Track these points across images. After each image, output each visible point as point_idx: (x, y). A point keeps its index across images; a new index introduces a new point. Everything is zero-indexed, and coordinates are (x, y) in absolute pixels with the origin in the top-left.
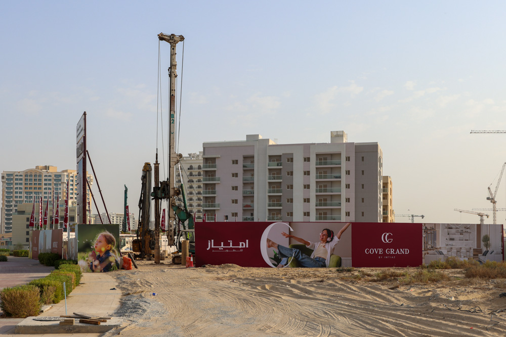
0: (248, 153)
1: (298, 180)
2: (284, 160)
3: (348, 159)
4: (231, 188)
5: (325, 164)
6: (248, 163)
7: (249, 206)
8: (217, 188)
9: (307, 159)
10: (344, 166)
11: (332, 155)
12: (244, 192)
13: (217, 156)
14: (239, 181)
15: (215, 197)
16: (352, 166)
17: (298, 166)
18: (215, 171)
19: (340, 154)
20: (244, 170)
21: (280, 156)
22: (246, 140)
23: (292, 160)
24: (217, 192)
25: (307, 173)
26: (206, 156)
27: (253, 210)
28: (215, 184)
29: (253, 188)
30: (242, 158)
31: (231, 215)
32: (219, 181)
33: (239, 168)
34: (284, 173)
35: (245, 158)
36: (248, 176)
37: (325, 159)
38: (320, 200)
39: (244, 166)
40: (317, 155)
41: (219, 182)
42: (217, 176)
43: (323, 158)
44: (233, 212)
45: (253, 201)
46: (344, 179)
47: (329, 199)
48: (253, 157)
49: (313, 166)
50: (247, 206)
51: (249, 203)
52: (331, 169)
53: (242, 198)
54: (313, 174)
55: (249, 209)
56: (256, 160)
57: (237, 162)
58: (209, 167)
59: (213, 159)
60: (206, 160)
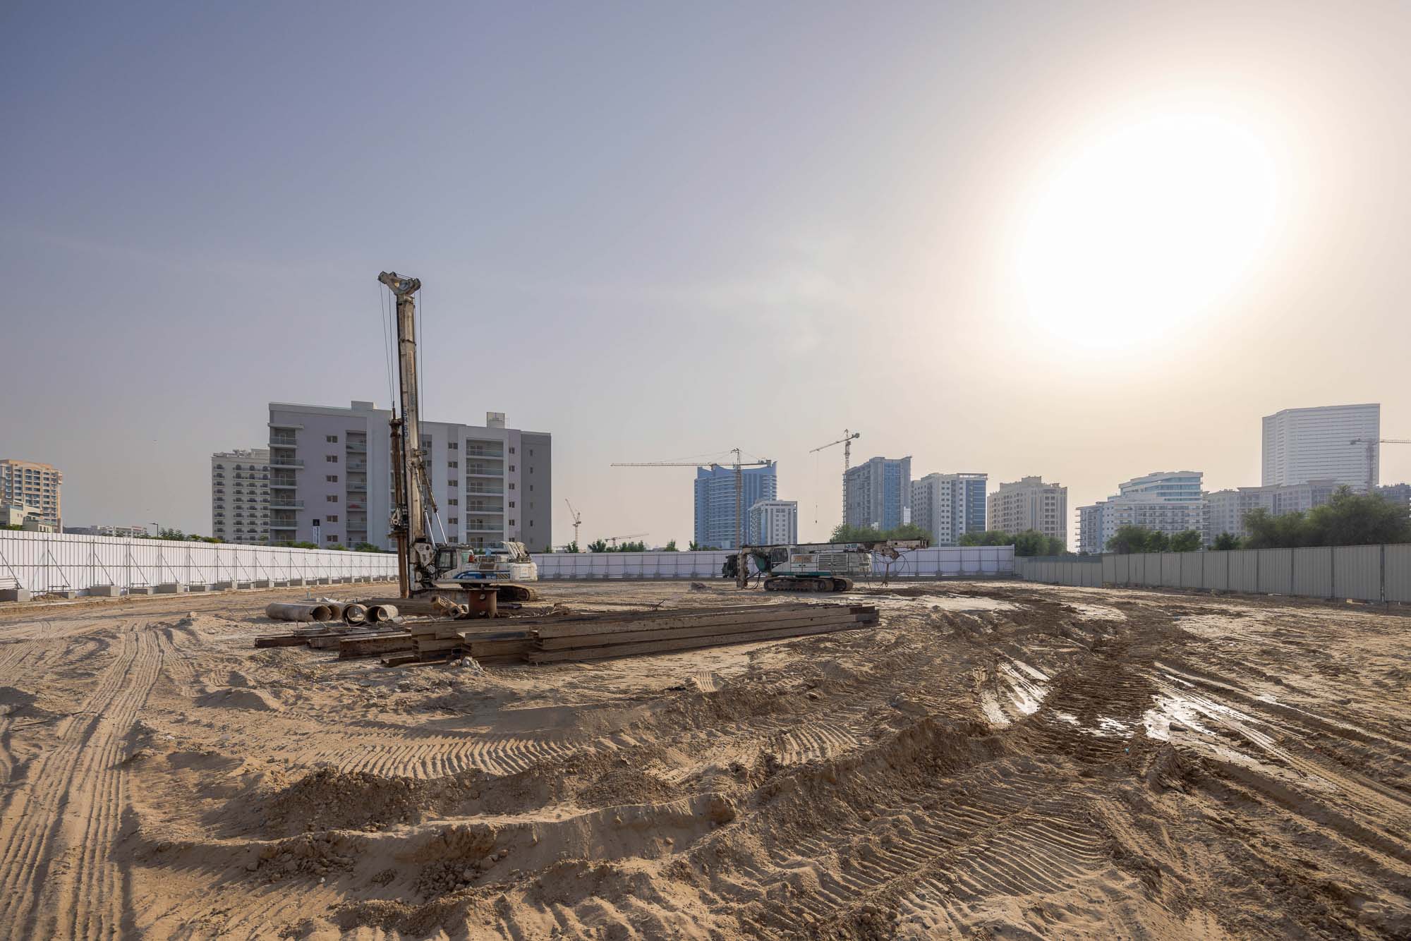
0: (357, 427)
1: (440, 474)
3: (512, 451)
4: (325, 478)
5: (481, 454)
6: (355, 443)
7: (358, 507)
8: (298, 477)
9: (454, 446)
10: (507, 459)
11: (489, 443)
12: (348, 486)
13: (299, 427)
14: (340, 469)
15: (294, 490)
16: (517, 460)
17: (440, 454)
18: (294, 450)
19: (500, 444)
20: (348, 453)
22: (350, 407)
23: (430, 445)
24: (298, 483)
25: (454, 465)
26: (276, 425)
27: (366, 513)
28: (294, 470)
29: (365, 479)
30: (345, 435)
31: (326, 519)
32: (302, 465)
33: (340, 449)
35: (351, 434)
36: (356, 461)
37: (481, 448)
38: (473, 503)
39: (348, 447)
40: (468, 441)
41: (302, 467)
42: (298, 457)
43: (476, 446)
44: (330, 515)
45: (364, 500)
46: (507, 477)
47: (485, 501)
48: (364, 435)
49: (462, 456)
50: (353, 506)
51: (357, 502)
52: (488, 460)
53: (345, 494)
54: (462, 466)
55: (357, 511)
56: (369, 438)
57: (335, 439)
58: (283, 442)
59: (292, 432)
60: (277, 432)
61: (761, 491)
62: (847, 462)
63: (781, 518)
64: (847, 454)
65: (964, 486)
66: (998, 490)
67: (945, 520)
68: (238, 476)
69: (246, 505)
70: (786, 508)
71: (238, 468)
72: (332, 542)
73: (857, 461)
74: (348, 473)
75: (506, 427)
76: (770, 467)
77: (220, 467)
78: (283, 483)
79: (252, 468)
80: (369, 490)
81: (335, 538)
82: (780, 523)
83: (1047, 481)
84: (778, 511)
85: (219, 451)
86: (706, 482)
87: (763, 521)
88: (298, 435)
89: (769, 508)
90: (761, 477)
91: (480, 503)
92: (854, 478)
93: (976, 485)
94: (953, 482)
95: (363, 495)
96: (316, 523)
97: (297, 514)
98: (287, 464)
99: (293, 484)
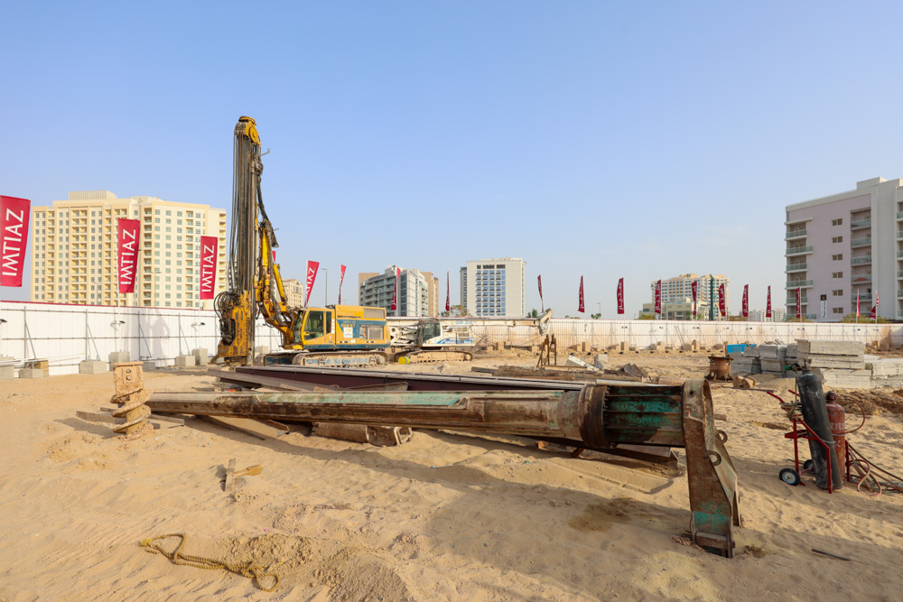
0: (859, 206)
4: (832, 258)
6: (860, 220)
7: (865, 279)
8: (809, 261)
12: (853, 261)
13: (808, 219)
14: (845, 248)
15: (805, 273)
18: (805, 239)
20: (853, 231)
22: (856, 188)
24: (808, 266)
26: (790, 222)
27: (871, 284)
28: (805, 256)
29: (870, 254)
30: (849, 216)
31: (832, 293)
32: (811, 250)
33: (845, 231)
35: (855, 214)
36: (861, 237)
39: (852, 226)
41: (811, 252)
42: (808, 244)
44: (835, 289)
45: (870, 272)
48: (868, 211)
50: (859, 279)
51: (863, 275)
53: (850, 269)
55: (862, 283)
56: (874, 213)
57: (840, 222)
58: (797, 235)
59: (802, 225)
60: (792, 227)
72: (838, 314)
74: (854, 249)
78: (797, 268)
80: (874, 263)
81: (841, 310)
88: (808, 226)
95: (868, 267)
96: (824, 297)
97: (808, 291)
98: (801, 251)
99: (805, 267)
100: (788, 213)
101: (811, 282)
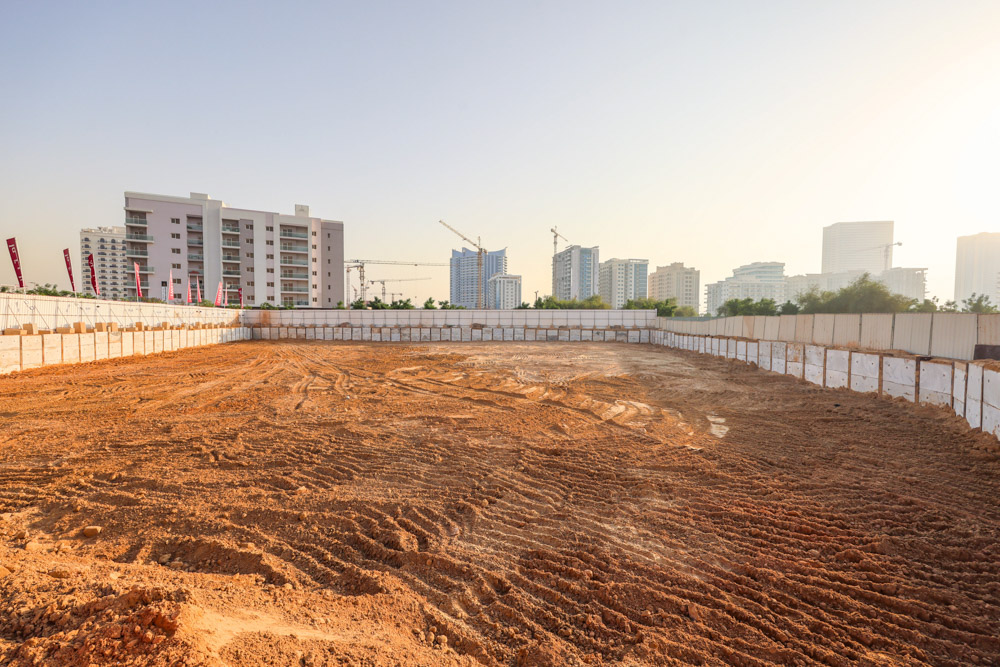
0: (195, 212)
1: (260, 249)
2: (242, 226)
3: (314, 234)
4: (171, 250)
5: (290, 235)
6: (194, 225)
7: (197, 273)
8: (149, 248)
9: (270, 229)
10: (313, 240)
11: (297, 228)
12: (189, 257)
13: (148, 211)
14: (182, 244)
15: (146, 259)
16: (318, 240)
17: (260, 235)
18: (145, 228)
19: (305, 229)
20: (189, 232)
21: (237, 221)
22: (190, 197)
23: (252, 227)
24: (149, 254)
25: (270, 243)
26: (130, 209)
27: (203, 277)
28: (145, 244)
29: (202, 252)
30: (185, 218)
31: (172, 281)
32: (152, 239)
33: (182, 229)
34: (242, 240)
35: (190, 218)
36: (195, 239)
37: (290, 231)
38: (285, 272)
39: (188, 227)
40: (281, 226)
41: (152, 242)
42: (149, 234)
43: (287, 229)
44: (174, 278)
45: (202, 267)
46: (311, 253)
47: (294, 271)
48: (200, 218)
49: (277, 235)
50: (193, 272)
51: (196, 269)
52: (297, 241)
53: (186, 262)
54: (277, 244)
55: (197, 276)
56: (205, 222)
57: (178, 221)
58: (136, 222)
59: (143, 215)
60: (131, 213)
61: (497, 268)
62: (555, 249)
63: (510, 287)
64: (555, 243)
65: (633, 267)
66: (655, 271)
67: (620, 291)
68: (102, 247)
69: (109, 270)
70: (514, 280)
71: (102, 240)
72: (177, 298)
73: (561, 248)
74: (189, 247)
75: (310, 216)
76: (503, 252)
77: (87, 240)
78: (137, 253)
79: (113, 241)
80: (205, 261)
81: (182, 296)
82: (510, 291)
83: (687, 266)
84: (508, 282)
85: (85, 228)
86: (458, 261)
87: (498, 290)
88: (148, 217)
89: (502, 280)
90: (497, 257)
91: (291, 272)
92: (561, 261)
93: (642, 266)
94: (626, 265)
95: (201, 264)
96: (164, 284)
97: (149, 277)
98: (140, 238)
99: (146, 254)
100: (127, 199)
101: (153, 269)
